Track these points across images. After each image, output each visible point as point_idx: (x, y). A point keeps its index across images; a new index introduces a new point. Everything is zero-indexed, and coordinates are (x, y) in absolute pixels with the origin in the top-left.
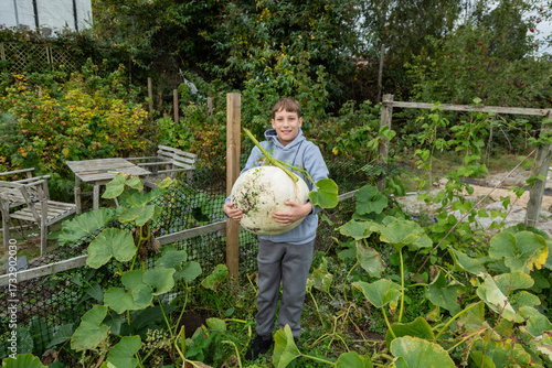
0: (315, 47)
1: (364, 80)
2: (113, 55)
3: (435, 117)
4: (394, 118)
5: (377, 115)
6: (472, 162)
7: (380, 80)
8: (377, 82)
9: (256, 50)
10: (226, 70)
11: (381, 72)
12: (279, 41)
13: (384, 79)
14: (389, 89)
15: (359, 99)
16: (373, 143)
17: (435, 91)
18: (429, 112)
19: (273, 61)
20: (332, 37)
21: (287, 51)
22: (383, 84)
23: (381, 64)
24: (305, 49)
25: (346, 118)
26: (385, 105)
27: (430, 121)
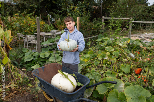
0: (84, 5)
1: (97, 13)
2: (30, 8)
3: (112, 20)
5: (101, 21)
6: (119, 28)
7: (101, 12)
9: (69, 6)
10: (61, 11)
11: (101, 10)
12: (75, 4)
14: (104, 15)
15: (97, 18)
16: (101, 26)
17: (116, 15)
18: (111, 19)
19: (74, 9)
20: (89, 2)
21: (77, 6)
22: (102, 13)
23: (101, 8)
24: (82, 5)
25: (94, 22)
26: (103, 18)
27: (111, 21)
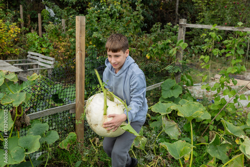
1: (167, 9)
3: (213, 34)
4: (186, 35)
5: (176, 33)
6: (236, 64)
7: (177, 10)
8: (175, 11)
11: (177, 4)
13: (180, 9)
14: (183, 15)
15: (164, 22)
16: (173, 52)
17: (212, 18)
18: (209, 31)
22: (179, 12)
25: (155, 34)
26: (181, 26)
27: (210, 37)
